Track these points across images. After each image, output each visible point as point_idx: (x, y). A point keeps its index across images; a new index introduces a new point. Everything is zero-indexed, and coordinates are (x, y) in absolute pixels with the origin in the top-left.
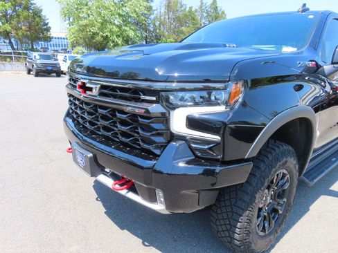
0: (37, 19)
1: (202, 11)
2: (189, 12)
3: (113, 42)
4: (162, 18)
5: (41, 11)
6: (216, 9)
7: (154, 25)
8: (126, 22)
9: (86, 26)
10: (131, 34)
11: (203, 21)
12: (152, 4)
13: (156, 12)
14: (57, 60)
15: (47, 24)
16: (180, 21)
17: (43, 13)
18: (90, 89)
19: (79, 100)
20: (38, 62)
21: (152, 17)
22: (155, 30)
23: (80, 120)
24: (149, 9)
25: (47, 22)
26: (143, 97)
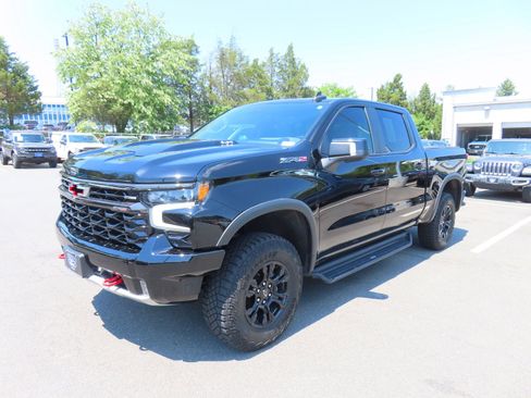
0: (20, 81)
1: (272, 64)
2: (254, 66)
3: (140, 112)
4: (213, 76)
5: (27, 68)
6: (292, 61)
7: (202, 86)
8: (158, 83)
9: (97, 90)
10: (167, 100)
11: (275, 79)
12: (197, 57)
13: (203, 68)
14: (51, 142)
15: (36, 88)
16: (241, 80)
17: (30, 72)
18: (81, 191)
19: (71, 202)
20: (21, 145)
21: (198, 75)
22: (204, 93)
23: (74, 223)
24: (194, 63)
25: (35, 85)
26: (126, 197)
